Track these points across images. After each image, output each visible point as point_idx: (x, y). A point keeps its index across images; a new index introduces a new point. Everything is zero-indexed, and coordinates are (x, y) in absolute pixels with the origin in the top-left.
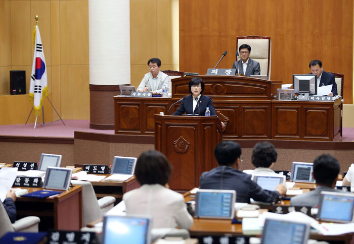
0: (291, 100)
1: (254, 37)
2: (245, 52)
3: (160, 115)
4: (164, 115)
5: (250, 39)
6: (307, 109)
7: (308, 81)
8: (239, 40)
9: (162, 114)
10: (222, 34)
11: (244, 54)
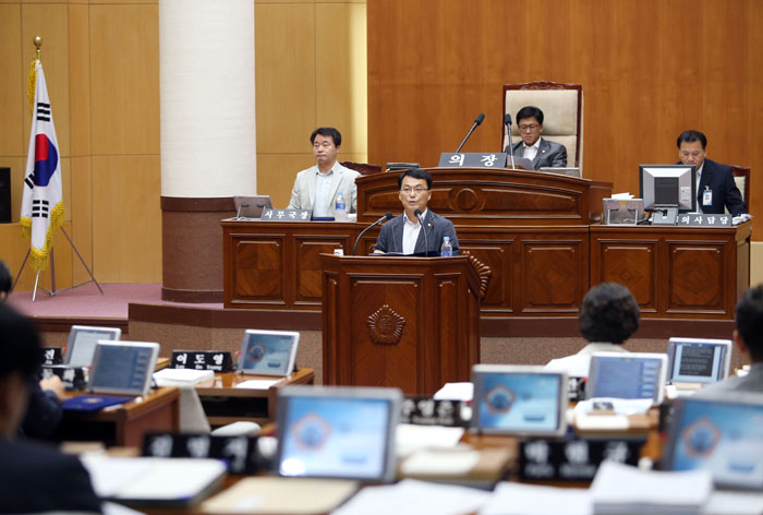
0: (635, 225)
1: (543, 86)
2: (530, 126)
3: (335, 255)
4: (345, 254)
5: (535, 89)
6: (672, 245)
7: (675, 181)
8: (508, 92)
9: (339, 253)
10: (468, 81)
11: (528, 131)
